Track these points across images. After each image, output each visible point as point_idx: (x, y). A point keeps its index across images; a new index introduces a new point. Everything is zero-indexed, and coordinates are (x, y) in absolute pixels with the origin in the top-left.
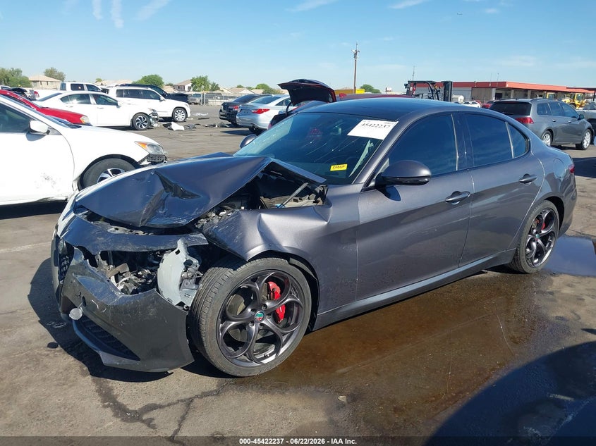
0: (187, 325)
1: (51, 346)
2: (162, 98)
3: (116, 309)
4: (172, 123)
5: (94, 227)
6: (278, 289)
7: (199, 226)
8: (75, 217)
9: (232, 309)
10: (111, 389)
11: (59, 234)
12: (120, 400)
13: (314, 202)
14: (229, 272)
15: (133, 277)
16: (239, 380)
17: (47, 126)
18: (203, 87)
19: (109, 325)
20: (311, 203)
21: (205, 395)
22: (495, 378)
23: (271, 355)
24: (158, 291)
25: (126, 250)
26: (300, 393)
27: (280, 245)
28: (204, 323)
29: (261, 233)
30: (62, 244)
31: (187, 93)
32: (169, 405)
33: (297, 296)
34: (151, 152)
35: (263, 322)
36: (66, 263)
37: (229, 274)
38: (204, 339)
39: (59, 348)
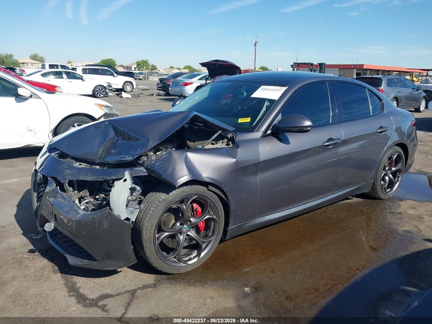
0: (132, 236)
1: (31, 251)
2: (115, 75)
3: (79, 223)
4: (123, 92)
5: (63, 163)
6: (199, 209)
7: (141, 162)
8: (49, 155)
9: (166, 224)
10: (75, 283)
11: (37, 168)
12: (82, 291)
13: (226, 145)
14: (163, 196)
15: (92, 200)
16: (170, 276)
17: (30, 92)
18: (145, 67)
19: (73, 234)
20: (224, 146)
21: (145, 287)
22: (360, 274)
23: (194, 258)
24: (110, 209)
25: (86, 179)
26: (215, 286)
27: (201, 176)
28: (144, 233)
29: (187, 167)
30: (40, 175)
31: (133, 72)
32: (118, 295)
33: (214, 214)
34: (107, 112)
35: (189, 233)
36: (42, 190)
37: (163, 197)
38: (144, 245)
39: (37, 253)
